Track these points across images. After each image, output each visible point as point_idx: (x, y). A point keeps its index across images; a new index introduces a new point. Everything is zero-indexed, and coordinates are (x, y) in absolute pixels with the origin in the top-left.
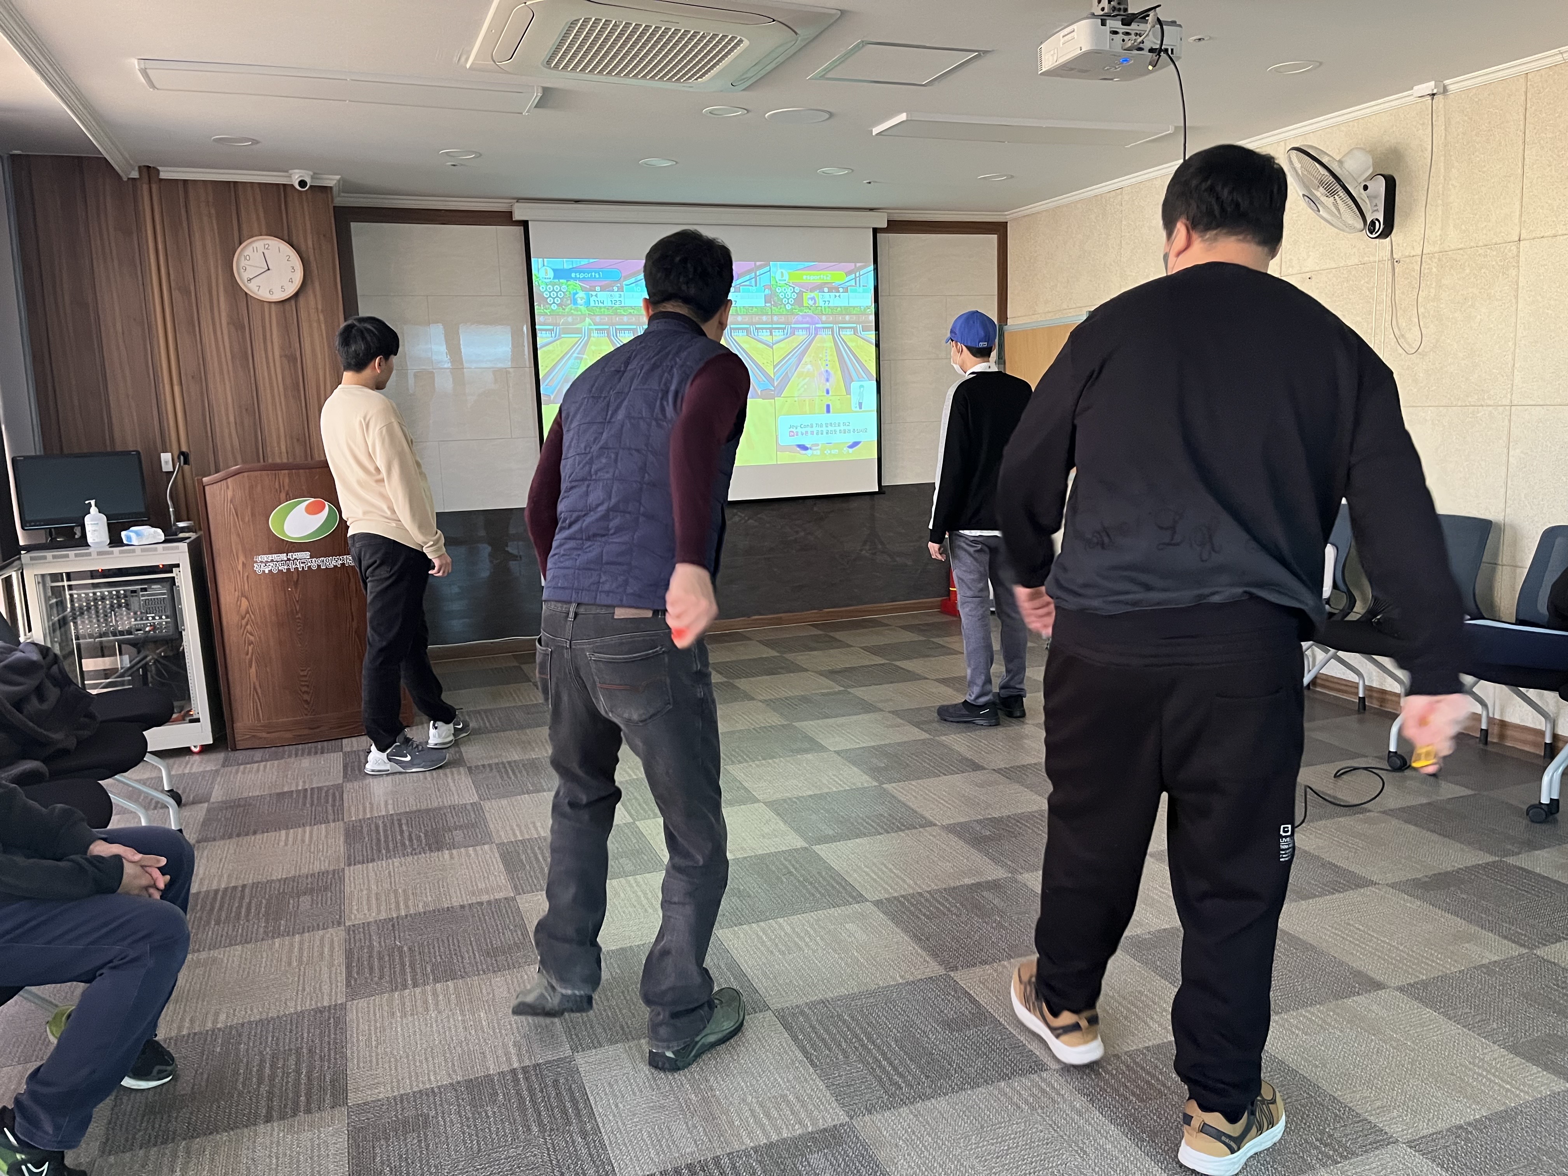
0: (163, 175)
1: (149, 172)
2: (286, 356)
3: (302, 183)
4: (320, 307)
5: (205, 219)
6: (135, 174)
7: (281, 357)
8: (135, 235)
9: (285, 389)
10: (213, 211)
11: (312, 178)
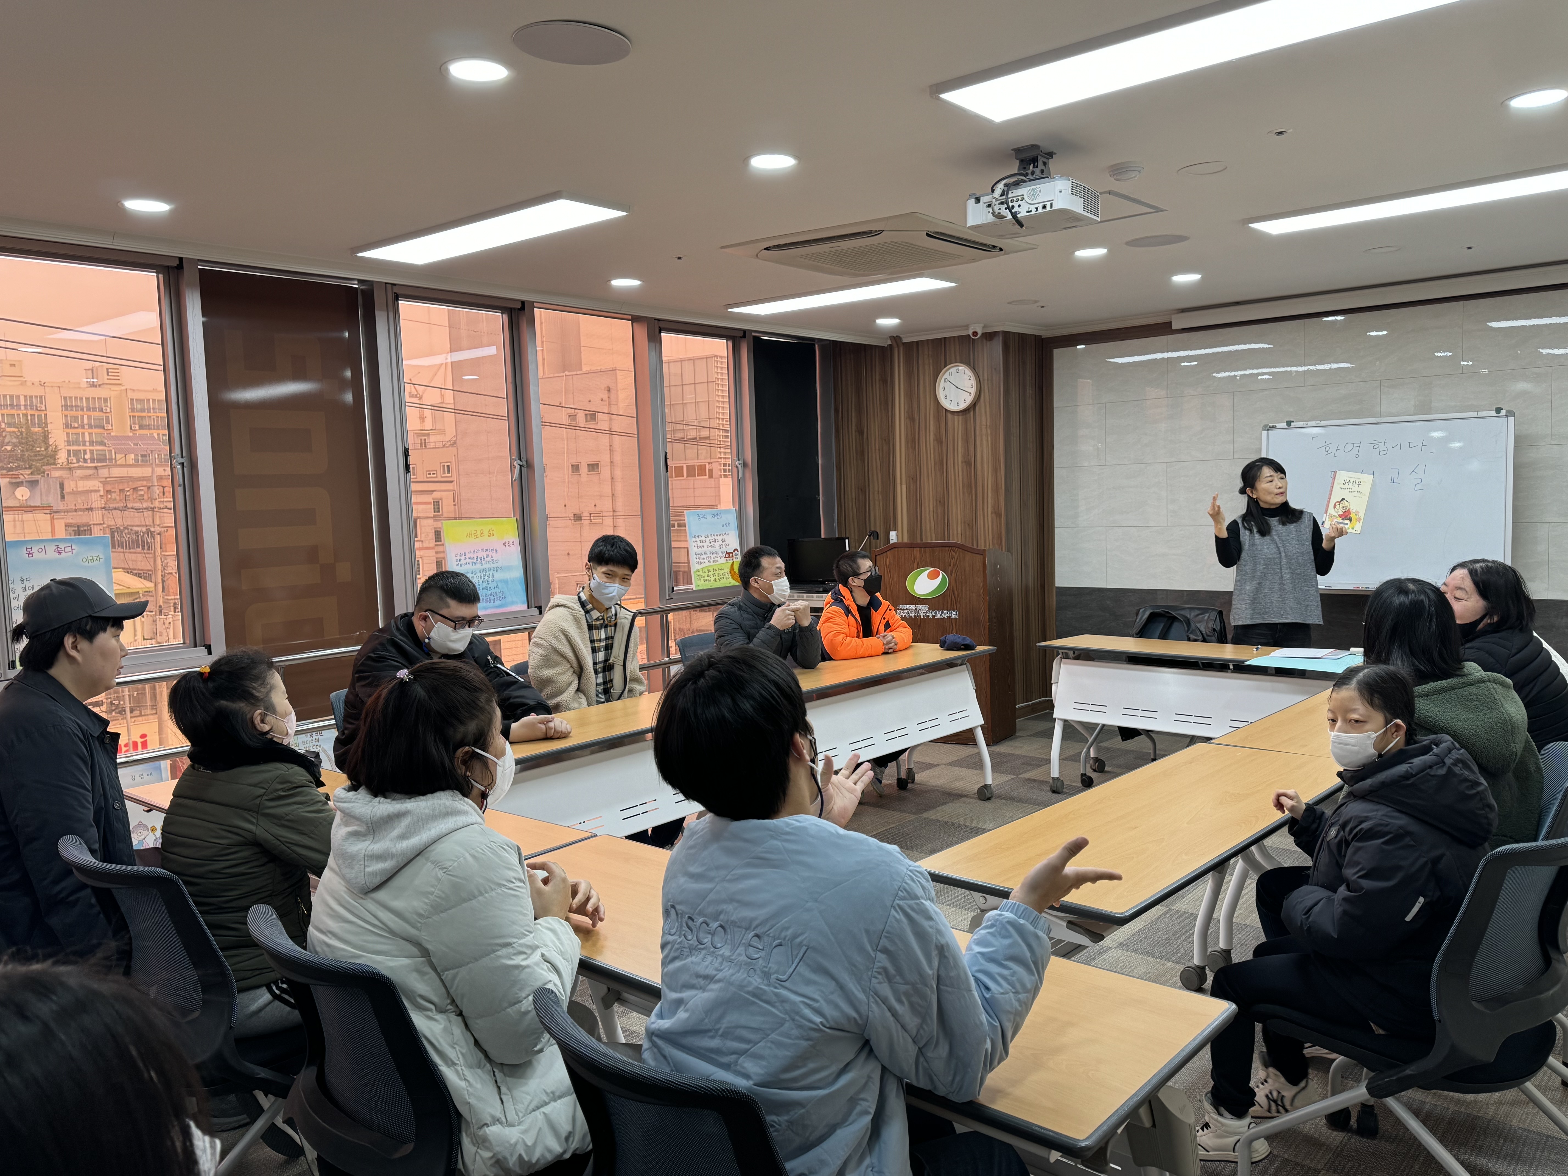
0: (905, 341)
1: (896, 339)
2: (965, 462)
3: (975, 334)
4: (988, 424)
5: (927, 367)
6: (889, 342)
7: (962, 462)
8: (889, 383)
9: (963, 487)
10: (931, 361)
11: (984, 327)
